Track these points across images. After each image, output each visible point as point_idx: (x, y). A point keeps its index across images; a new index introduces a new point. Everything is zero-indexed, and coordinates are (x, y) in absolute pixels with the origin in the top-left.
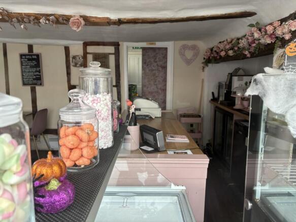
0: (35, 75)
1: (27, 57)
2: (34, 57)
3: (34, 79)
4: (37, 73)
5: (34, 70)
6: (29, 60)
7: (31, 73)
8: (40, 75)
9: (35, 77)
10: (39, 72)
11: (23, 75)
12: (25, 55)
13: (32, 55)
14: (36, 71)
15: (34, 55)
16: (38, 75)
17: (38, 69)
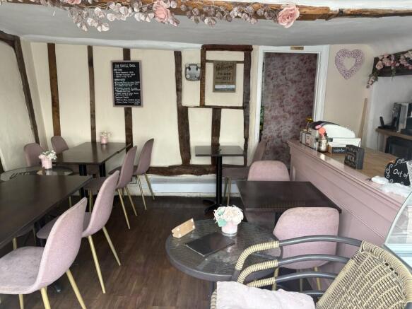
0: (132, 92)
1: (122, 66)
2: (131, 66)
3: (131, 97)
4: (135, 89)
5: (131, 84)
6: (124, 69)
7: (126, 89)
8: (139, 92)
9: (131, 94)
10: (139, 86)
11: (115, 92)
12: (119, 63)
13: (128, 63)
14: (133, 86)
15: (132, 63)
16: (136, 91)
17: (137, 83)
